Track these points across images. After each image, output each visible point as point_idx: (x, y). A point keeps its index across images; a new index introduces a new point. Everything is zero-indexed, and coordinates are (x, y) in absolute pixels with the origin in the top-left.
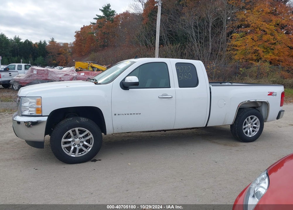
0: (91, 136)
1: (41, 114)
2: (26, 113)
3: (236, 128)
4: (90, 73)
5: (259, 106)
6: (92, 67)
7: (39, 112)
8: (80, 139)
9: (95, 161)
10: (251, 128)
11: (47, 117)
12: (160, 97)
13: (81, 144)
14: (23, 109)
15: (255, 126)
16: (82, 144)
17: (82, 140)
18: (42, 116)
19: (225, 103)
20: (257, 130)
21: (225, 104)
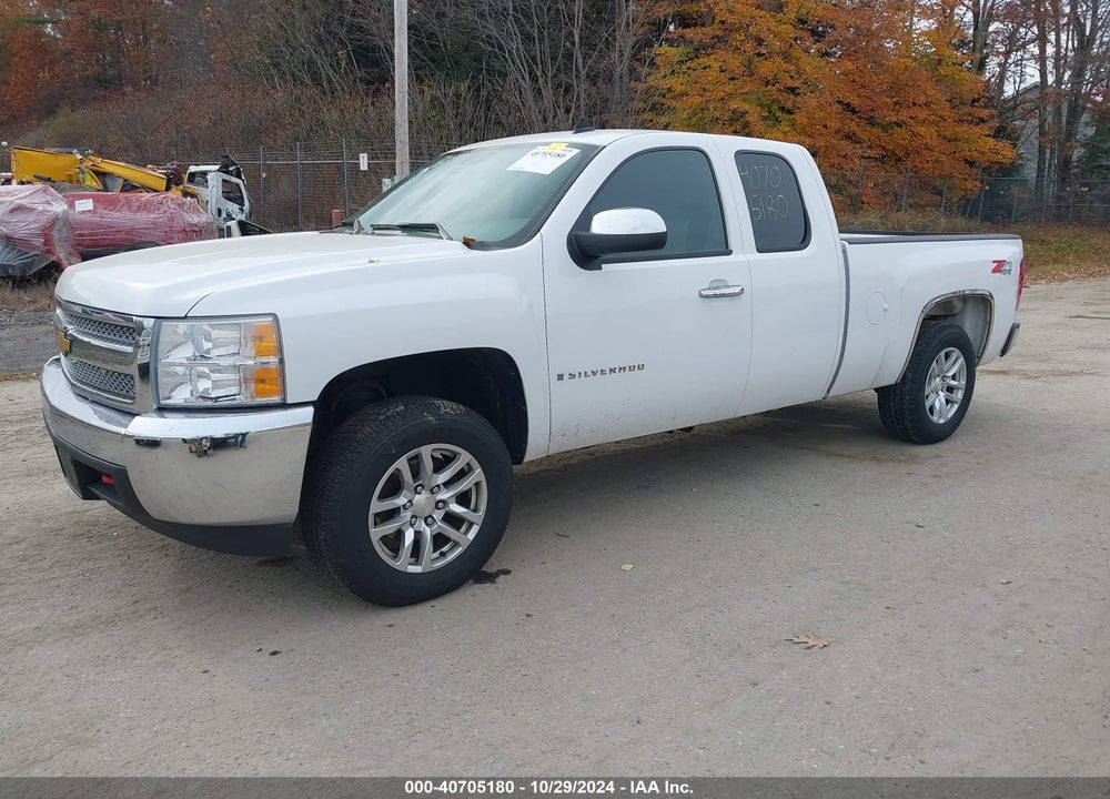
0: (478, 474)
1: (276, 399)
2: (180, 396)
3: (907, 397)
4: (123, 201)
5: (956, 311)
6: (96, 173)
7: (267, 390)
8: (433, 493)
9: (490, 578)
10: (940, 393)
11: (310, 410)
12: (704, 293)
13: (438, 515)
14: (165, 380)
15: (954, 383)
16: (442, 513)
17: (444, 495)
18: (284, 406)
19: (886, 305)
20: (959, 395)
21: (885, 310)
